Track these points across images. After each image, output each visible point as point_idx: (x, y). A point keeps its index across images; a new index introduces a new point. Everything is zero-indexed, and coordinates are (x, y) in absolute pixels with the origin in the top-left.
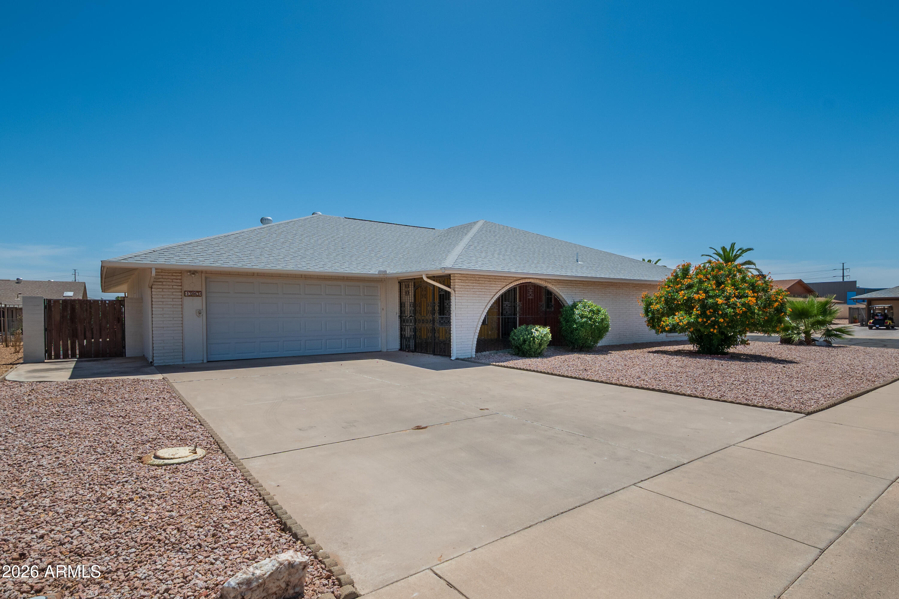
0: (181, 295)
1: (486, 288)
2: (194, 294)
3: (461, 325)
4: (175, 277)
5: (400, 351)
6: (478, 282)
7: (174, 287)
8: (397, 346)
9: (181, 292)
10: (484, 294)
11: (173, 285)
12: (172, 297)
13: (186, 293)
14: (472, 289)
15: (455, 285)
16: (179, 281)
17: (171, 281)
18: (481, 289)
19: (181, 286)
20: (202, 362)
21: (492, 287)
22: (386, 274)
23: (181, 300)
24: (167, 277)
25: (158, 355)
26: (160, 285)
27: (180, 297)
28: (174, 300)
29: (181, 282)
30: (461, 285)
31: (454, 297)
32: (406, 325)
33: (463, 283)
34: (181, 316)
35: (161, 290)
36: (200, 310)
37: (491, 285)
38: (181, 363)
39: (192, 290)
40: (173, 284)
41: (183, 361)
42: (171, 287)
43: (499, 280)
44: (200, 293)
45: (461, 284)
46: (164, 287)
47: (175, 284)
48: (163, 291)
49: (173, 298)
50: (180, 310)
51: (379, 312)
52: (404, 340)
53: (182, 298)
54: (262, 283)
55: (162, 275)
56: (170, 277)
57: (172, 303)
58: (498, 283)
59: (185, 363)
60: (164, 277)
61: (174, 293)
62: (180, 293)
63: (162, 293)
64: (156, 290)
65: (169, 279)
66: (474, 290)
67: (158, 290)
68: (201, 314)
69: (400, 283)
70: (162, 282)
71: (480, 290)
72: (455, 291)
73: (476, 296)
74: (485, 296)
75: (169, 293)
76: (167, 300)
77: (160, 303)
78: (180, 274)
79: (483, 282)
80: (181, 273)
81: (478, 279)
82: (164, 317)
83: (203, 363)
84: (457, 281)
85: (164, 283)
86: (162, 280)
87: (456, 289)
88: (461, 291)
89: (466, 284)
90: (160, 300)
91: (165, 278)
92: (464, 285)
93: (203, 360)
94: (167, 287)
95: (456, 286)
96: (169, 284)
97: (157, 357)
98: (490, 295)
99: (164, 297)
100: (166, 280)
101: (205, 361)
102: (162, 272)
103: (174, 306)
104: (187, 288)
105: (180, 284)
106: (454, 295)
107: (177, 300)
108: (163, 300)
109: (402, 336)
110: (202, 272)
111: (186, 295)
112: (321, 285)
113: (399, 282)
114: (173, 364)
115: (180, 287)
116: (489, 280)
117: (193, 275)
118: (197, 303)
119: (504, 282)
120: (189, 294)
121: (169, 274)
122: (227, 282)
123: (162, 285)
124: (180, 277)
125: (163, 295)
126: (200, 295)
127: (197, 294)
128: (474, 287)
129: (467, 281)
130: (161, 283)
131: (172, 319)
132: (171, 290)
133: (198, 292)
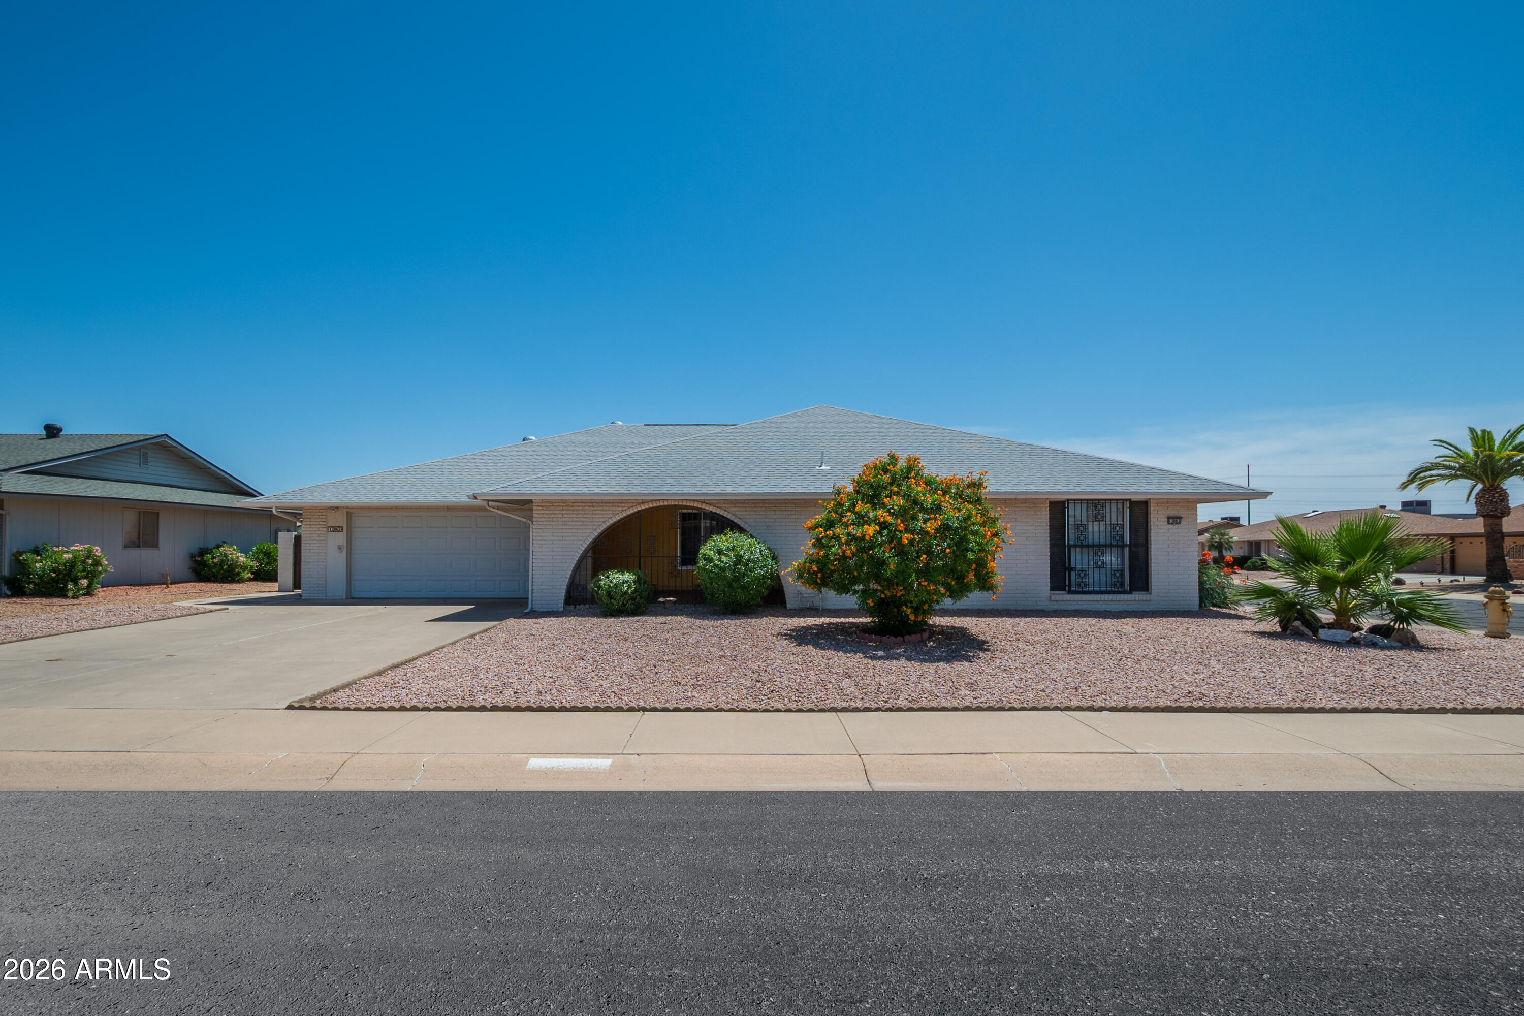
0: (326, 531)
1: (584, 516)
2: (336, 529)
3: (542, 567)
4: (321, 514)
7: (320, 523)
9: (326, 528)
10: (583, 525)
12: (318, 532)
13: (330, 529)
15: (533, 514)
16: (324, 517)
17: (318, 517)
18: (577, 518)
20: (342, 598)
23: (325, 536)
24: (314, 514)
25: (305, 589)
28: (320, 536)
29: (326, 519)
30: (543, 514)
31: (532, 529)
33: (546, 510)
34: (325, 551)
35: (309, 526)
36: (341, 546)
37: (595, 512)
38: (324, 598)
39: (334, 526)
40: (319, 520)
41: (326, 596)
42: (317, 523)
43: (608, 506)
44: (342, 529)
45: (542, 512)
46: (312, 523)
47: (321, 520)
48: (311, 527)
49: (319, 534)
50: (325, 545)
53: (326, 534)
54: (405, 517)
56: (317, 514)
57: (318, 539)
58: (607, 508)
59: (327, 598)
60: (312, 513)
61: (320, 529)
63: (311, 529)
64: (305, 526)
66: (564, 519)
67: (307, 526)
68: (343, 548)
70: (310, 518)
71: (575, 519)
72: (532, 522)
73: (568, 527)
74: (583, 527)
75: (316, 529)
76: (313, 536)
77: (308, 539)
78: (325, 511)
79: (581, 508)
81: (571, 504)
82: (312, 553)
84: (535, 508)
85: (312, 520)
87: (534, 520)
88: (543, 522)
89: (551, 512)
90: (309, 536)
92: (546, 514)
93: (343, 596)
94: (314, 523)
95: (535, 515)
96: (316, 520)
99: (312, 533)
100: (313, 517)
103: (321, 540)
104: (331, 523)
105: (325, 521)
106: (532, 526)
107: (322, 536)
108: (311, 536)
110: (344, 507)
111: (330, 531)
114: (317, 598)
115: (325, 524)
116: (591, 505)
118: (340, 538)
119: (618, 507)
120: (332, 529)
121: (316, 511)
122: (371, 516)
124: (325, 514)
125: (310, 531)
126: (342, 531)
127: (339, 529)
128: (565, 516)
129: (552, 508)
130: (309, 520)
132: (317, 526)
133: (339, 527)
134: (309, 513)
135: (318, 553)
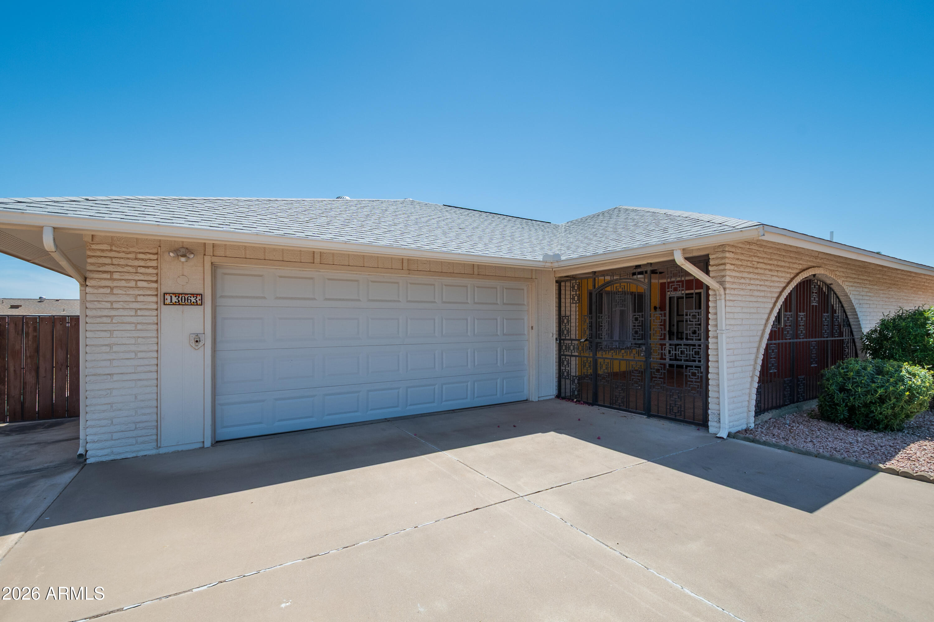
0: (157, 303)
2: (186, 299)
4: (142, 263)
5: (559, 401)
6: (756, 271)
7: (140, 284)
8: (553, 391)
9: (157, 295)
10: (764, 297)
11: (136, 281)
12: (134, 305)
13: (168, 297)
14: (749, 284)
15: (724, 276)
16: (151, 271)
17: (134, 270)
18: (760, 285)
19: (156, 282)
20: (200, 445)
21: (773, 281)
22: (559, 261)
23: (155, 313)
24: (122, 262)
25: (96, 438)
26: (105, 279)
27: (155, 306)
28: (139, 313)
29: (157, 274)
30: (735, 277)
31: (723, 301)
32: (571, 356)
34: (156, 348)
35: (108, 291)
36: (197, 335)
38: (154, 452)
39: (181, 292)
40: (137, 278)
41: (158, 447)
42: (133, 284)
43: (782, 269)
44: (199, 297)
45: (734, 274)
46: (115, 284)
47: (142, 278)
48: (112, 293)
49: (136, 310)
50: (154, 334)
51: (526, 333)
52: (568, 382)
53: (157, 310)
54: (329, 279)
55: (111, 258)
56: (131, 263)
57: (134, 319)
58: (780, 274)
59: (162, 451)
60: (115, 261)
61: (140, 299)
62: (154, 299)
63: (112, 298)
64: (96, 291)
65: (127, 265)
66: (750, 287)
67: (102, 291)
68: (201, 344)
69: (559, 282)
70: (111, 273)
71: (758, 288)
72: (725, 289)
73: (753, 299)
75: (128, 299)
76: (121, 313)
77: (105, 320)
78: (155, 257)
80: (157, 254)
82: (115, 352)
83: (203, 447)
84: (728, 267)
85: (116, 276)
86: (110, 268)
87: (727, 286)
88: (734, 289)
89: (741, 275)
90: (105, 313)
91: (118, 265)
93: (203, 442)
94: (123, 283)
95: (728, 279)
96: (127, 276)
97: (94, 442)
98: (772, 297)
99: (115, 305)
100: (120, 269)
101: (208, 444)
102: (111, 250)
103: (139, 327)
104: (169, 286)
105: (155, 279)
106: (723, 297)
107: (145, 313)
108: (113, 313)
109: (560, 376)
111: (168, 301)
112: (434, 285)
113: (557, 282)
114: (134, 455)
115: (154, 285)
117: (183, 259)
118: (193, 319)
119: (787, 272)
120: (174, 299)
121: (129, 256)
122: (261, 276)
123: (111, 279)
124: (154, 264)
125: (112, 303)
126: (199, 302)
127: (193, 300)
128: (752, 282)
129: (741, 269)
130: (107, 276)
131: (132, 355)
132: (131, 292)
133: (195, 295)
134: (108, 261)
135: (136, 353)
